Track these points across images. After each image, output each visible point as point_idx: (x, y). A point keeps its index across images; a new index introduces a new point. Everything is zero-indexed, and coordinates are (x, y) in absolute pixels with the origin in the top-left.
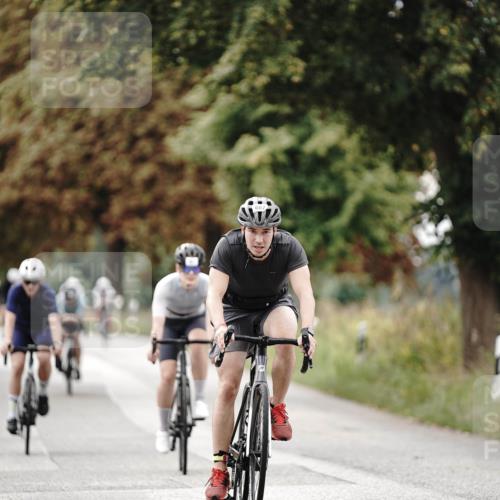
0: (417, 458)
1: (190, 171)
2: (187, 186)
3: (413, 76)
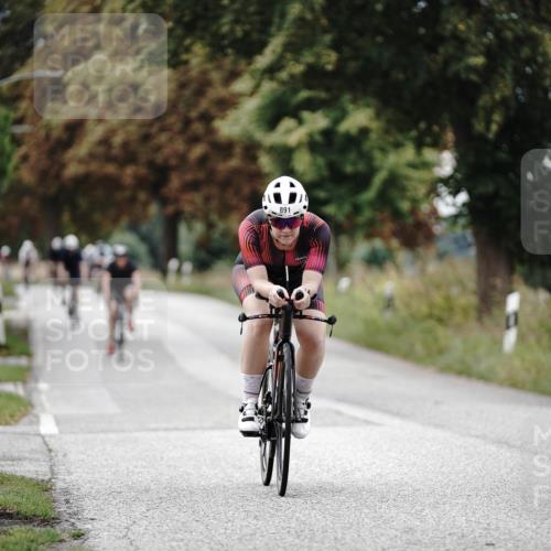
0: (437, 403)
1: (238, 150)
2: (234, 162)
3: (433, 66)
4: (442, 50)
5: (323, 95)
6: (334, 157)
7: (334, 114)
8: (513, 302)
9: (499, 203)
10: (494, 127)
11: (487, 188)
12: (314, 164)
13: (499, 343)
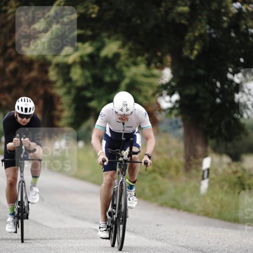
0: (158, 225)
1: (36, 66)
2: (34, 74)
3: (158, 14)
4: (163, 4)
5: (89, 33)
6: (97, 71)
7: (96, 44)
8: (207, 163)
9: (199, 101)
10: (195, 52)
11: (191, 91)
12: (83, 75)
13: (197, 188)
